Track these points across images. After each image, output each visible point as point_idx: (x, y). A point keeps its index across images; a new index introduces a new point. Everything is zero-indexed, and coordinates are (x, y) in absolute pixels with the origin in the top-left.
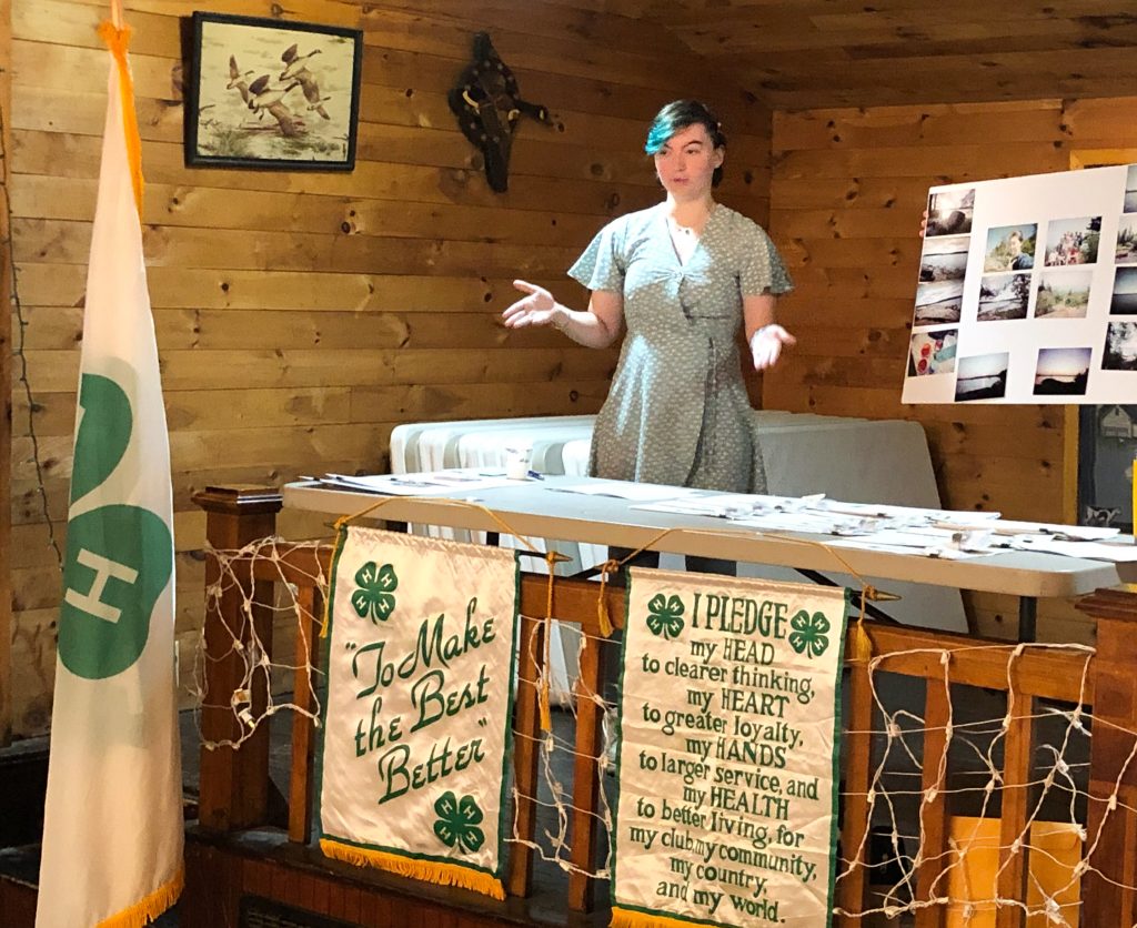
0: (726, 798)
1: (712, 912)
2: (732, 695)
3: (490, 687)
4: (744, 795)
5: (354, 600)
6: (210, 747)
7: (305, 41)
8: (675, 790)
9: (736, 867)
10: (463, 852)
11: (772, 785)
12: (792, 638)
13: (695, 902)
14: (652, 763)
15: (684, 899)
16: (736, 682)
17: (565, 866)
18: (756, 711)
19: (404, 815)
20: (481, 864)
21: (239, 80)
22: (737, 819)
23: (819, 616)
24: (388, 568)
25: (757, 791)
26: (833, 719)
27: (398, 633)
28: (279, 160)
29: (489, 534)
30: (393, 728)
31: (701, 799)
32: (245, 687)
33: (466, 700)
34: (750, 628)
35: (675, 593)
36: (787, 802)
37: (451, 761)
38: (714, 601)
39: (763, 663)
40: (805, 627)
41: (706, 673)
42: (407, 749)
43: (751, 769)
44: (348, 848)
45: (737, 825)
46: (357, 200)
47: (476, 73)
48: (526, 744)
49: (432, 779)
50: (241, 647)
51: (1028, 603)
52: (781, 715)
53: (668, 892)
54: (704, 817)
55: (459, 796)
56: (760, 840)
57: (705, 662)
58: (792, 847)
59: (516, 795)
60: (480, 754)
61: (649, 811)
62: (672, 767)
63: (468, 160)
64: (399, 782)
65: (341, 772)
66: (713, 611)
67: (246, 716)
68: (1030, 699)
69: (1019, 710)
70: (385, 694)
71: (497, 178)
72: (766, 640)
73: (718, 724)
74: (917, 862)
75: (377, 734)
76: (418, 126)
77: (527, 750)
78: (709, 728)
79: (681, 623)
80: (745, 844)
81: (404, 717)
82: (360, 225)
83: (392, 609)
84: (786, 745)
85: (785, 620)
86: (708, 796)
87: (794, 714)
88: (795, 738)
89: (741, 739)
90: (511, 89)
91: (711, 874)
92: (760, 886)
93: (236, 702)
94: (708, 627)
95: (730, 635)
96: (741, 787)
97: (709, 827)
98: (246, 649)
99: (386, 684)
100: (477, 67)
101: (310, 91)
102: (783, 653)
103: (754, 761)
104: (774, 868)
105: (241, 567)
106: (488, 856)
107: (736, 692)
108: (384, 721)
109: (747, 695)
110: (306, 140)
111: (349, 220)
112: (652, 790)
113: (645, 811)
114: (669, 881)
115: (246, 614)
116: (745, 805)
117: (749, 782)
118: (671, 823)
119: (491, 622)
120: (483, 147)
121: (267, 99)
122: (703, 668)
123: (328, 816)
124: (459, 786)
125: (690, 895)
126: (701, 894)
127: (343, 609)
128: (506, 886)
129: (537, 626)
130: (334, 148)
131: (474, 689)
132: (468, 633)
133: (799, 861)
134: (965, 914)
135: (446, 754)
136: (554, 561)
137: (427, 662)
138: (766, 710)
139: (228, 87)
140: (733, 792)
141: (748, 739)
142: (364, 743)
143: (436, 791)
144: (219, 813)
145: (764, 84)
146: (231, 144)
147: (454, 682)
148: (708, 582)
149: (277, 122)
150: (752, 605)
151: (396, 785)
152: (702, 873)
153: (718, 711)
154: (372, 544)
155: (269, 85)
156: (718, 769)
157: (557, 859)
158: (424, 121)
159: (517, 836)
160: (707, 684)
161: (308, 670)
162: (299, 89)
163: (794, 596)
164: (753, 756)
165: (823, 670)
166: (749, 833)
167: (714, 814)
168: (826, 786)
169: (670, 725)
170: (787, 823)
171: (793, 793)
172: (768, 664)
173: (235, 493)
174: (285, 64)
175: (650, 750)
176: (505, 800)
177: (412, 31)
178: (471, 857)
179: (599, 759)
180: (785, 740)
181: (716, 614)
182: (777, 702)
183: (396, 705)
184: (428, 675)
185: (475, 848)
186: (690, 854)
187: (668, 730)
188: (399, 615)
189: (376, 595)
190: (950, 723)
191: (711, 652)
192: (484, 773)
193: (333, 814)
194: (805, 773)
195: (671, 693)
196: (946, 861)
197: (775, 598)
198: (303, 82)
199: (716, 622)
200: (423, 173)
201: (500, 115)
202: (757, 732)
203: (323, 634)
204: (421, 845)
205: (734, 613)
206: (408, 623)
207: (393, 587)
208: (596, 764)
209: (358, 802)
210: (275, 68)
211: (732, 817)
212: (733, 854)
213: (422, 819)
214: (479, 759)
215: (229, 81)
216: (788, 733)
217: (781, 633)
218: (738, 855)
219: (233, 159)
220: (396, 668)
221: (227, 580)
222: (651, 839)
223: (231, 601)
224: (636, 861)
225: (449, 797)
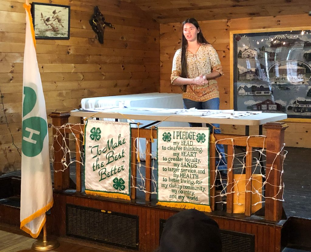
0: (184, 175)
1: (183, 200)
2: (184, 153)
3: (125, 154)
4: (188, 174)
5: (90, 136)
6: (56, 171)
7: (58, 9)
8: (171, 175)
9: (187, 190)
10: (120, 190)
11: (194, 172)
12: (197, 139)
13: (179, 198)
14: (166, 170)
15: (176, 198)
16: (184, 150)
17: (145, 192)
18: (189, 156)
19: (105, 183)
20: (125, 193)
21: (43, 18)
22: (187, 180)
23: (203, 134)
24: (98, 129)
25: (191, 173)
26: (208, 156)
27: (102, 143)
28: (53, 37)
29: (116, 119)
30: (102, 164)
31: (178, 176)
32: (65, 157)
33: (119, 157)
34: (187, 138)
35: (169, 132)
36: (198, 175)
37: (116, 171)
38: (178, 133)
39: (190, 145)
40: (200, 137)
41: (177, 149)
42: (105, 169)
43: (189, 169)
44: (92, 192)
45: (187, 181)
46: (70, 46)
47: (95, 15)
48: (133, 166)
49: (112, 175)
50: (63, 148)
51: (247, 127)
52: (195, 156)
53: (172, 197)
54: (179, 180)
55: (119, 178)
56: (192, 184)
57: (177, 146)
58: (200, 184)
59: (132, 177)
60: (123, 169)
61: (166, 180)
62: (170, 170)
63: (94, 36)
64: (104, 176)
65: (90, 175)
66: (178, 135)
67: (65, 164)
68: (251, 148)
69: (249, 150)
70: (99, 157)
71: (101, 40)
72: (191, 140)
73: (181, 160)
74: (227, 184)
75: (98, 166)
76: (83, 29)
77: (134, 167)
78: (179, 161)
79: (171, 138)
80: (189, 185)
81: (104, 162)
82: (71, 52)
83: (100, 137)
84: (196, 163)
85: (195, 136)
86: (180, 175)
87: (198, 156)
88: (199, 161)
89: (187, 162)
90: (103, 19)
91: (182, 192)
92: (193, 194)
93: (62, 161)
94: (177, 139)
95: (182, 140)
96: (187, 173)
97: (180, 182)
98: (64, 149)
99: (99, 155)
100: (95, 14)
101: (59, 21)
102: (195, 143)
103: (190, 167)
104: (196, 189)
105: (62, 130)
106: (126, 191)
107: (185, 152)
108: (100, 163)
109: (187, 153)
110: (59, 32)
111: (69, 51)
112: (166, 175)
113: (165, 180)
114: (172, 194)
115: (64, 141)
116: (188, 176)
117: (189, 171)
118: (171, 182)
119: (124, 139)
120: (98, 33)
121: (50, 23)
122: (176, 148)
123: (87, 185)
124: (119, 176)
125: (177, 197)
126: (180, 197)
127: (88, 138)
128: (131, 197)
129: (135, 139)
130: (65, 34)
131: (121, 154)
132: (119, 142)
133: (201, 187)
134: (238, 195)
135: (115, 169)
136: (139, 125)
137: (109, 149)
138: (192, 156)
139: (41, 20)
140: (185, 174)
141: (188, 162)
142: (95, 168)
143: (113, 178)
144: (59, 186)
145: (158, 17)
146: (42, 33)
147: (116, 153)
148: (176, 129)
149: (52, 28)
150: (187, 133)
151: (103, 177)
152: (179, 192)
153: (181, 157)
154: (94, 123)
155: (50, 19)
156: (181, 169)
157: (143, 190)
158: (84, 27)
159: (133, 186)
160: (178, 151)
161: (80, 153)
162: (57, 20)
163: (197, 130)
164: (189, 166)
165: (205, 145)
166: (190, 182)
167: (181, 179)
168: (207, 171)
169: (169, 161)
170: (199, 180)
171: (199, 173)
172: (192, 145)
173: (59, 113)
174: (53, 14)
175: (165, 167)
176: (130, 178)
177: (81, 6)
178: (122, 192)
179: (152, 168)
180: (197, 162)
181: (179, 136)
182: (194, 154)
183: (102, 159)
184: (110, 152)
185: (123, 189)
186: (176, 188)
187: (169, 162)
188: (102, 139)
189: (96, 135)
190: (234, 154)
191: (178, 144)
192: (124, 173)
193: (88, 184)
194: (201, 168)
195: (169, 154)
196: (233, 184)
197: (192, 131)
198: (58, 19)
199: (179, 137)
200: (85, 39)
201: (101, 25)
202: (190, 161)
203: (83, 144)
204: (110, 190)
205: (183, 135)
206: (104, 141)
207: (100, 133)
208: (151, 169)
209: (94, 181)
210: (51, 15)
211: (185, 179)
212: (186, 187)
213: (110, 184)
214: (123, 170)
215: (41, 18)
216: (197, 160)
217: (194, 138)
218: (187, 187)
219: (43, 37)
220: (102, 151)
221: (58, 134)
222: (167, 186)
223: (60, 138)
224: (163, 191)
225: (116, 179)
